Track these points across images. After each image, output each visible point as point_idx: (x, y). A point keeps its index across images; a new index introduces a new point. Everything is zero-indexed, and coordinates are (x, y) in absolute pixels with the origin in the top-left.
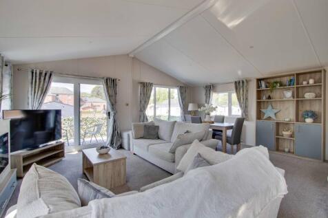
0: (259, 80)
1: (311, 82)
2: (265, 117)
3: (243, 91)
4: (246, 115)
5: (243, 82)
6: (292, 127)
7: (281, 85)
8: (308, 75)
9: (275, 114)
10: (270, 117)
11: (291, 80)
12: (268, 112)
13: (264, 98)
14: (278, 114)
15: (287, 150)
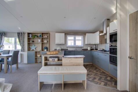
0: (29, 34)
1: (46, 36)
2: (31, 49)
3: (22, 38)
4: (23, 49)
5: (22, 33)
6: (41, 53)
7: (37, 37)
8: (46, 34)
9: (35, 48)
10: (33, 50)
11: (40, 35)
12: (33, 48)
13: (31, 41)
14: (37, 48)
15: (39, 62)
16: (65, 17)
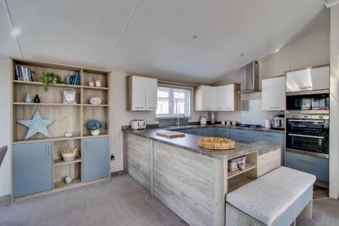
0: (16, 63)
1: (98, 84)
2: (30, 134)
7: (59, 81)
10: (39, 134)
11: (73, 77)
12: (36, 125)
13: (29, 99)
16: (195, 37)
